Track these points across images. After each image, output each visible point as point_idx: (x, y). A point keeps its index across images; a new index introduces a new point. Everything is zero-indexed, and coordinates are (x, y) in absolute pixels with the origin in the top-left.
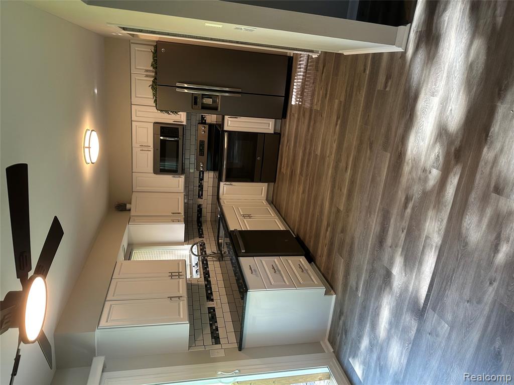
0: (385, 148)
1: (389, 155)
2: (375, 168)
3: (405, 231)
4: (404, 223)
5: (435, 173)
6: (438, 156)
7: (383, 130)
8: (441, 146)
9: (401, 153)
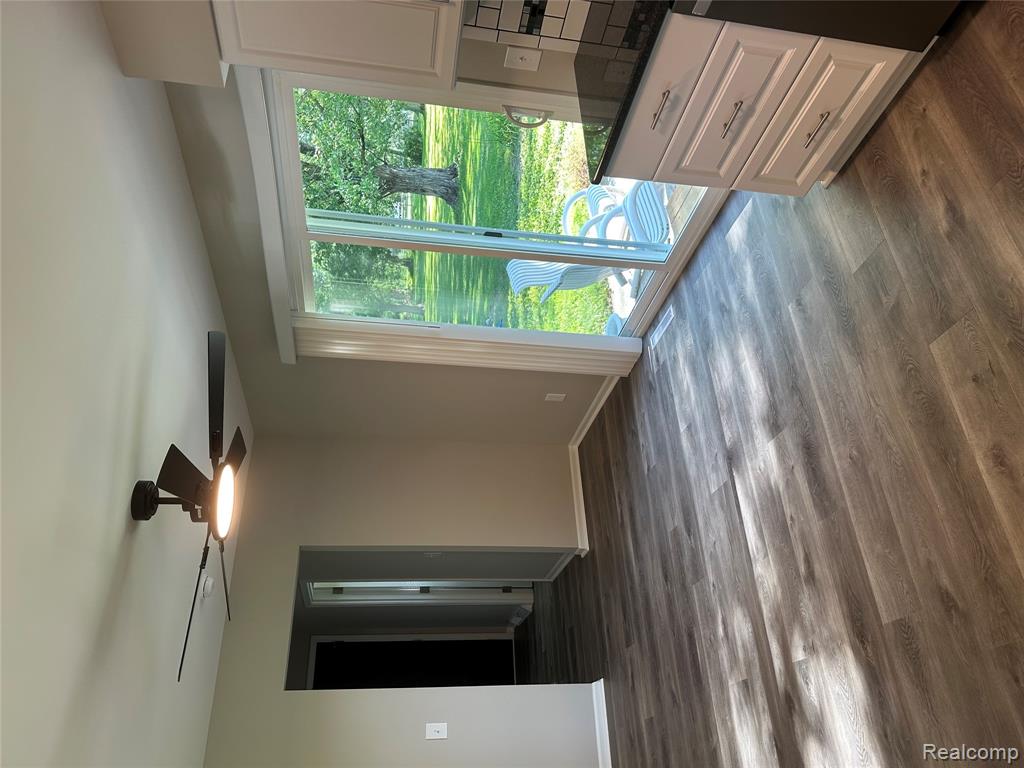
0: (903, 627)
1: (885, 619)
2: (902, 560)
3: (789, 522)
4: (797, 532)
5: (799, 655)
6: (807, 683)
7: (934, 665)
8: (811, 703)
9: (862, 642)
